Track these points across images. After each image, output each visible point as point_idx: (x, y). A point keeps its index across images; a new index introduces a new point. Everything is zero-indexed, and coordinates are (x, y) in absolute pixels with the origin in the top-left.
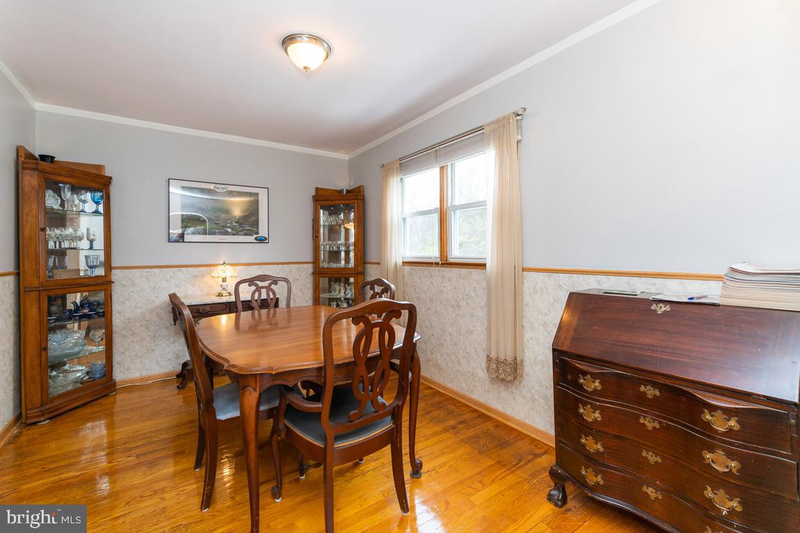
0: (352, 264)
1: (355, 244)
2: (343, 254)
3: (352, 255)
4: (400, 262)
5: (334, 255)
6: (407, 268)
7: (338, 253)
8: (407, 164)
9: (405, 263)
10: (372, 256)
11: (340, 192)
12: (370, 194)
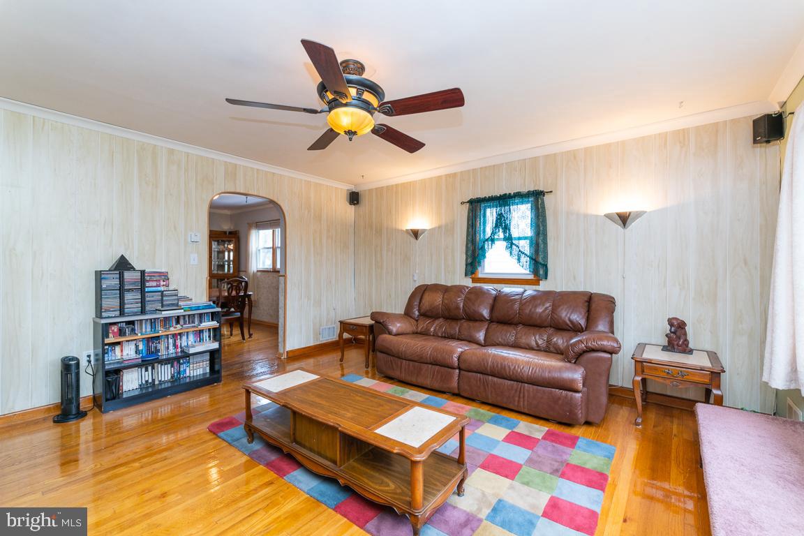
0: (232, 271)
1: (233, 261)
2: (226, 266)
3: (232, 266)
4: (255, 271)
5: (221, 267)
6: (259, 273)
7: (223, 266)
8: (261, 225)
9: (258, 271)
10: (242, 268)
11: (225, 233)
12: (242, 235)
